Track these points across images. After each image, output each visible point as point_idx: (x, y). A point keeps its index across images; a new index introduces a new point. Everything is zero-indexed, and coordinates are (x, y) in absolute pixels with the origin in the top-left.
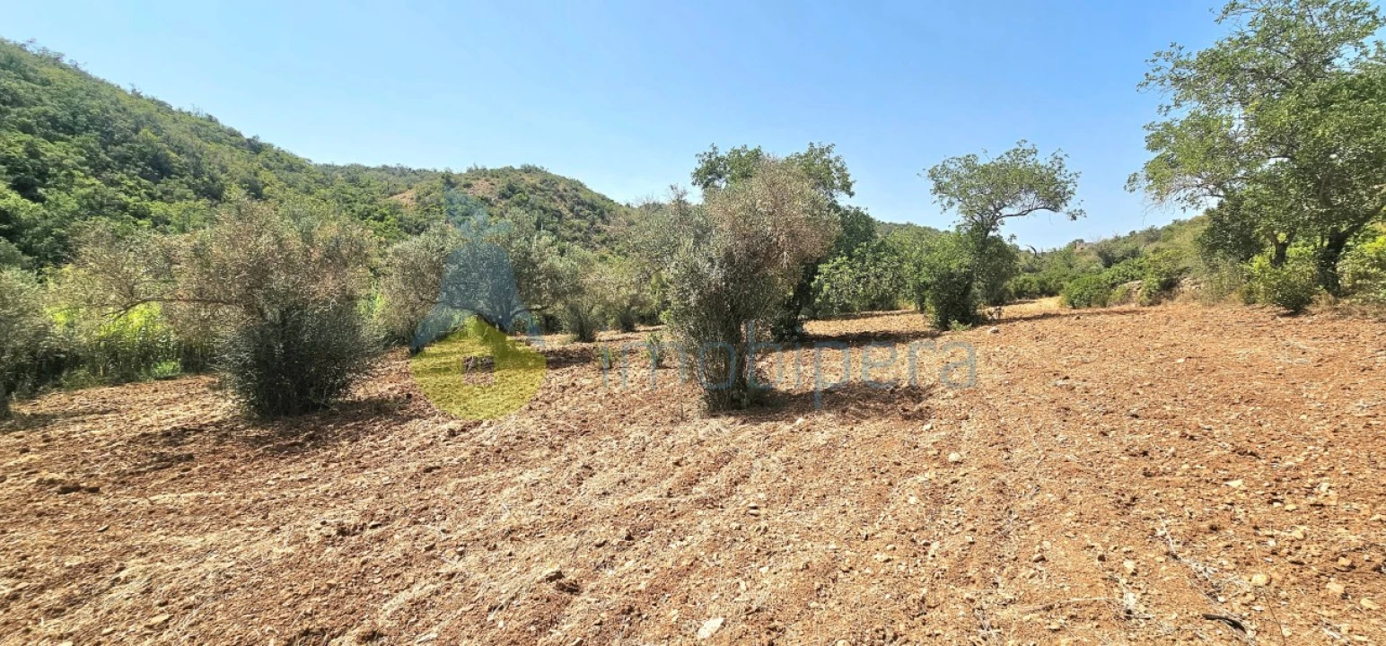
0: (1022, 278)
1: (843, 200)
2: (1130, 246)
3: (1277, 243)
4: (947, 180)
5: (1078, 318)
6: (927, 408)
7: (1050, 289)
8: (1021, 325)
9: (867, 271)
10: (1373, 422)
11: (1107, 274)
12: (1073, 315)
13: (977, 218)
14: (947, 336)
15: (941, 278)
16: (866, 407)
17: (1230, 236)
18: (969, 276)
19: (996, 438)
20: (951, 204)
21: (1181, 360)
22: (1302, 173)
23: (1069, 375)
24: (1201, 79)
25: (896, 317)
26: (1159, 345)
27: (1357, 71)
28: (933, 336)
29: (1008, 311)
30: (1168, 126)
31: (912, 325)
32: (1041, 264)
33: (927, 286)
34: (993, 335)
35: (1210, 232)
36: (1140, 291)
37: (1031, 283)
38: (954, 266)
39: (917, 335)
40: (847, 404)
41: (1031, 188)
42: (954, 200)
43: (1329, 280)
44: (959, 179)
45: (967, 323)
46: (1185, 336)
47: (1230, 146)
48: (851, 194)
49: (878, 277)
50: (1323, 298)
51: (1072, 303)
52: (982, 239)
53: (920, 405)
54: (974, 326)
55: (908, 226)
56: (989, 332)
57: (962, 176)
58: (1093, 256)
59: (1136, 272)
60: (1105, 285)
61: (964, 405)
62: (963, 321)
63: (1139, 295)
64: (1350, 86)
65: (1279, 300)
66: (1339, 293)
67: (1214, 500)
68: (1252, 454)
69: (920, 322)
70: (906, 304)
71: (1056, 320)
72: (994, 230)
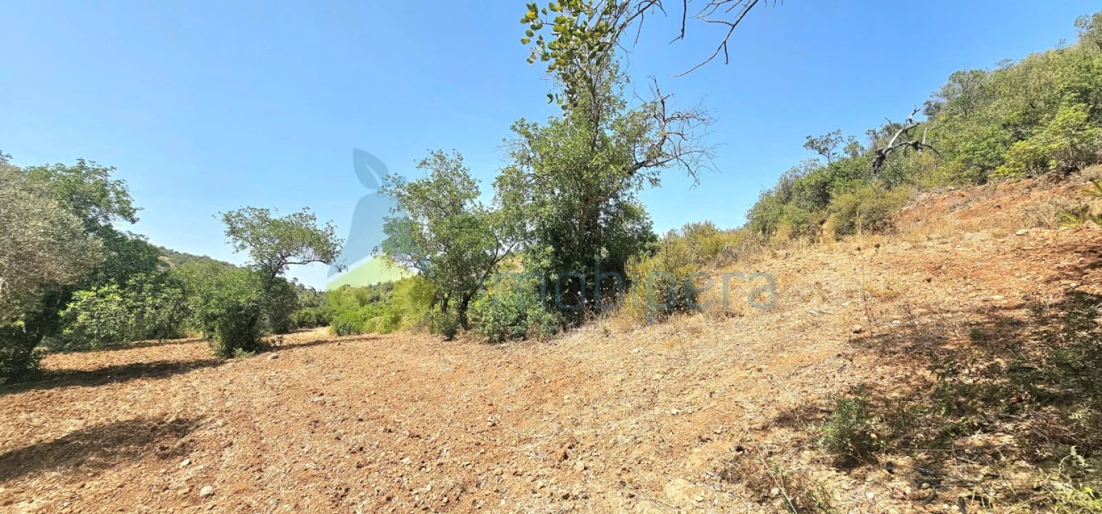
0: (304, 311)
1: (120, 225)
2: (375, 294)
3: (444, 299)
4: (241, 226)
5: (339, 344)
6: (191, 441)
7: (324, 320)
8: (296, 351)
9: (143, 301)
10: (469, 404)
11: (361, 311)
12: (336, 341)
13: (266, 261)
14: (230, 363)
15: (229, 310)
16: (114, 453)
17: (424, 292)
18: (256, 310)
19: (253, 460)
20: (243, 247)
21: (393, 374)
22: (454, 261)
23: (324, 392)
24: (409, 198)
25: (178, 346)
26: (384, 363)
27: (473, 214)
28: (214, 364)
29: (288, 338)
30: (395, 220)
31: (197, 353)
32: (319, 301)
33: (214, 317)
34: (273, 361)
35: (415, 288)
36: (380, 324)
37: (311, 316)
38: (242, 301)
39: (199, 364)
40: (86, 454)
41: (310, 245)
42: (247, 244)
43: (463, 320)
44: (253, 227)
45: (250, 351)
46: (399, 355)
47: (423, 242)
48: (133, 221)
49: (157, 308)
50: (461, 330)
51: (338, 332)
52: (270, 278)
53: (183, 440)
54: (258, 353)
55: (205, 259)
56: (269, 358)
57: (255, 225)
58: (353, 298)
59: (379, 311)
60: (359, 319)
61: (231, 432)
62: (248, 349)
63: (379, 327)
64: (469, 220)
65: (444, 331)
66: (467, 327)
67: (393, 476)
68: (418, 436)
69: (205, 351)
70: (194, 333)
71: (324, 346)
72: (281, 273)
